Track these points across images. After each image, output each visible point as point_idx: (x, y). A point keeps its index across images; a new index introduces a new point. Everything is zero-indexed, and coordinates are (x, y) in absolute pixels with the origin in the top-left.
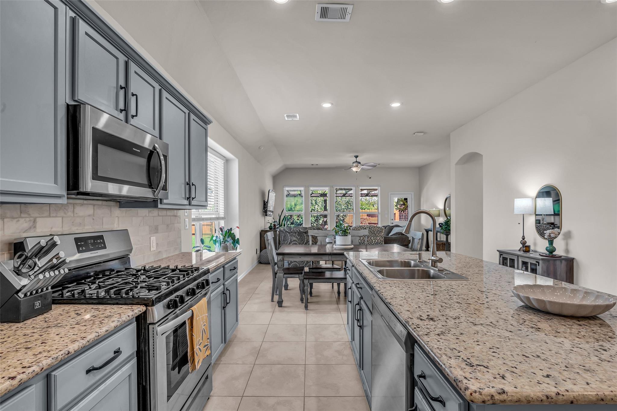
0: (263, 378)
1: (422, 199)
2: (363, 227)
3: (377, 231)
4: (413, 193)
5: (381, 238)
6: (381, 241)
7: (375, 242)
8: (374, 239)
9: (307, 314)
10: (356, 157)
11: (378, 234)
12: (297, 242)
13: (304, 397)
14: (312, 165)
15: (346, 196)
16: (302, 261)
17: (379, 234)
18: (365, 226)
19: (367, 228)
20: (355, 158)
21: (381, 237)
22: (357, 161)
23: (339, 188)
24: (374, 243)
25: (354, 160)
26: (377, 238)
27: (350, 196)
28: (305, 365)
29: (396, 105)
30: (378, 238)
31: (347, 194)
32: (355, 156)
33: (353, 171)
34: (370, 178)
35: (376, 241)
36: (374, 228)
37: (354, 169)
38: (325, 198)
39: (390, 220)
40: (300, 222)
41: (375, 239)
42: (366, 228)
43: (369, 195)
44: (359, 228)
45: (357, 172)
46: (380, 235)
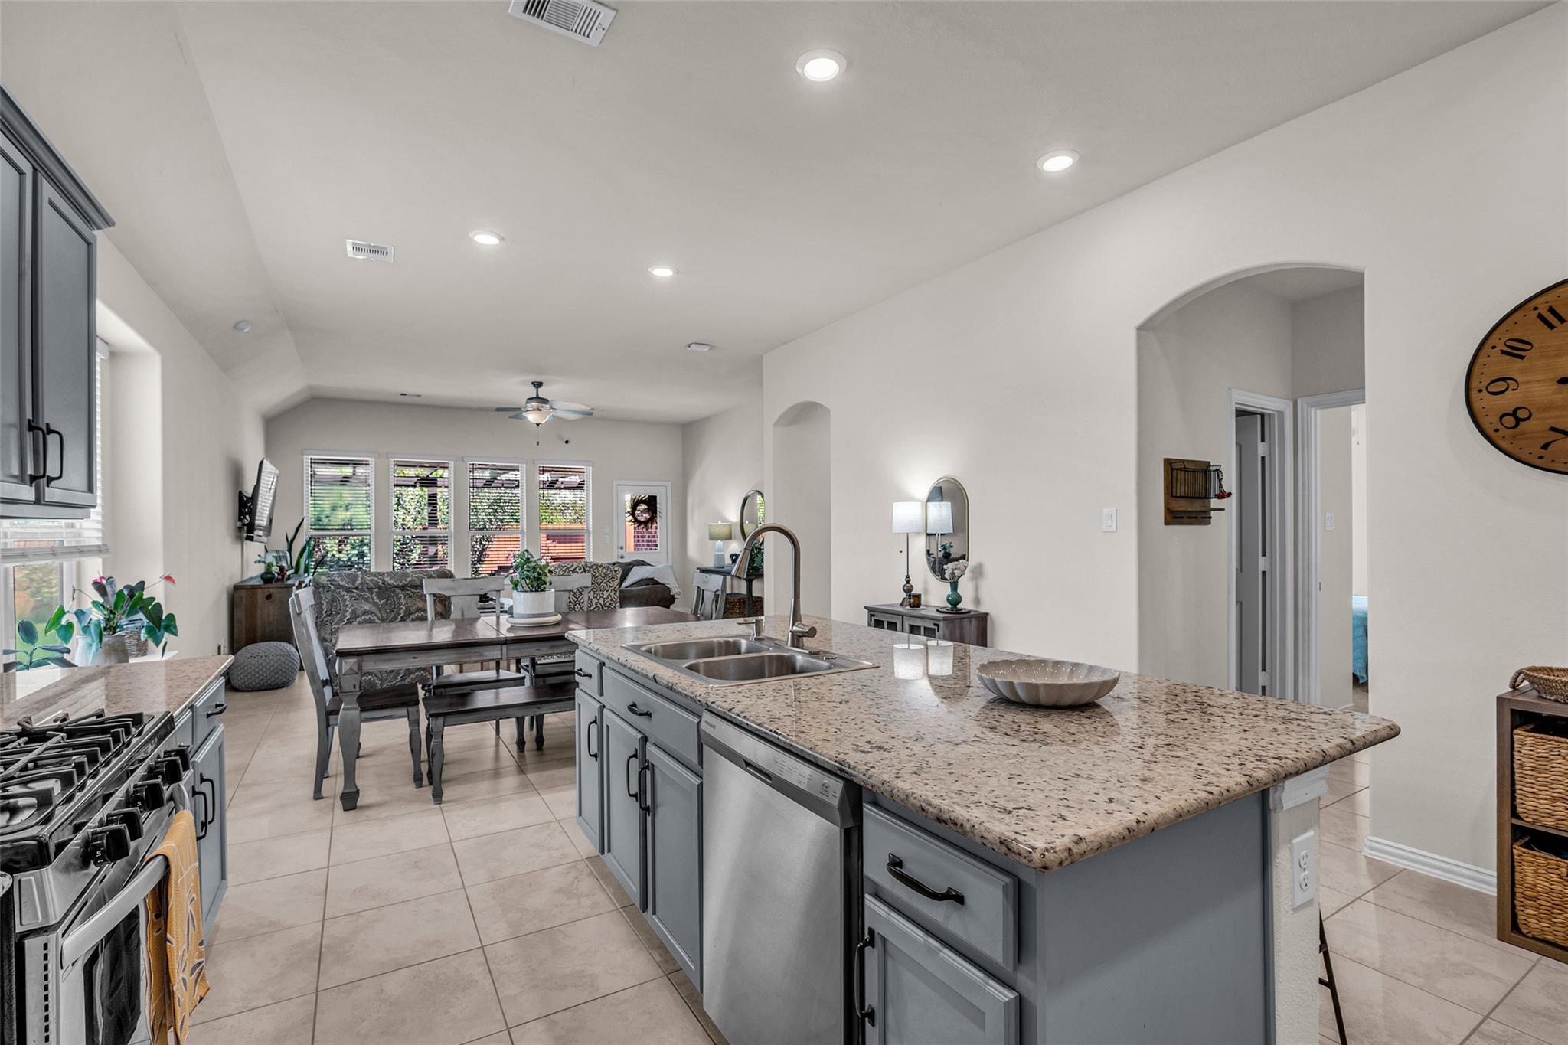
0: (363, 1021)
1: (690, 500)
2: (568, 568)
3: (603, 575)
4: (669, 484)
5: (612, 594)
6: (612, 600)
7: (599, 605)
8: (596, 597)
9: (443, 814)
10: (538, 385)
11: (605, 585)
12: (376, 616)
13: (507, 1032)
14: (402, 394)
15: (493, 485)
16: (392, 671)
17: (608, 583)
18: (572, 566)
19: (577, 569)
20: (534, 389)
21: (613, 592)
22: (540, 396)
23: (479, 465)
24: (594, 606)
25: (532, 392)
26: (603, 594)
27: (505, 485)
28: (482, 947)
29: (663, 272)
30: (606, 594)
31: (495, 481)
32: (533, 383)
33: (528, 421)
34: (567, 442)
35: (601, 601)
36: (597, 568)
37: (532, 417)
38: (432, 490)
39: (615, 548)
40: (349, 559)
41: (598, 597)
42: (575, 569)
43: (556, 486)
44: (557, 571)
45: (538, 425)
46: (611, 587)
